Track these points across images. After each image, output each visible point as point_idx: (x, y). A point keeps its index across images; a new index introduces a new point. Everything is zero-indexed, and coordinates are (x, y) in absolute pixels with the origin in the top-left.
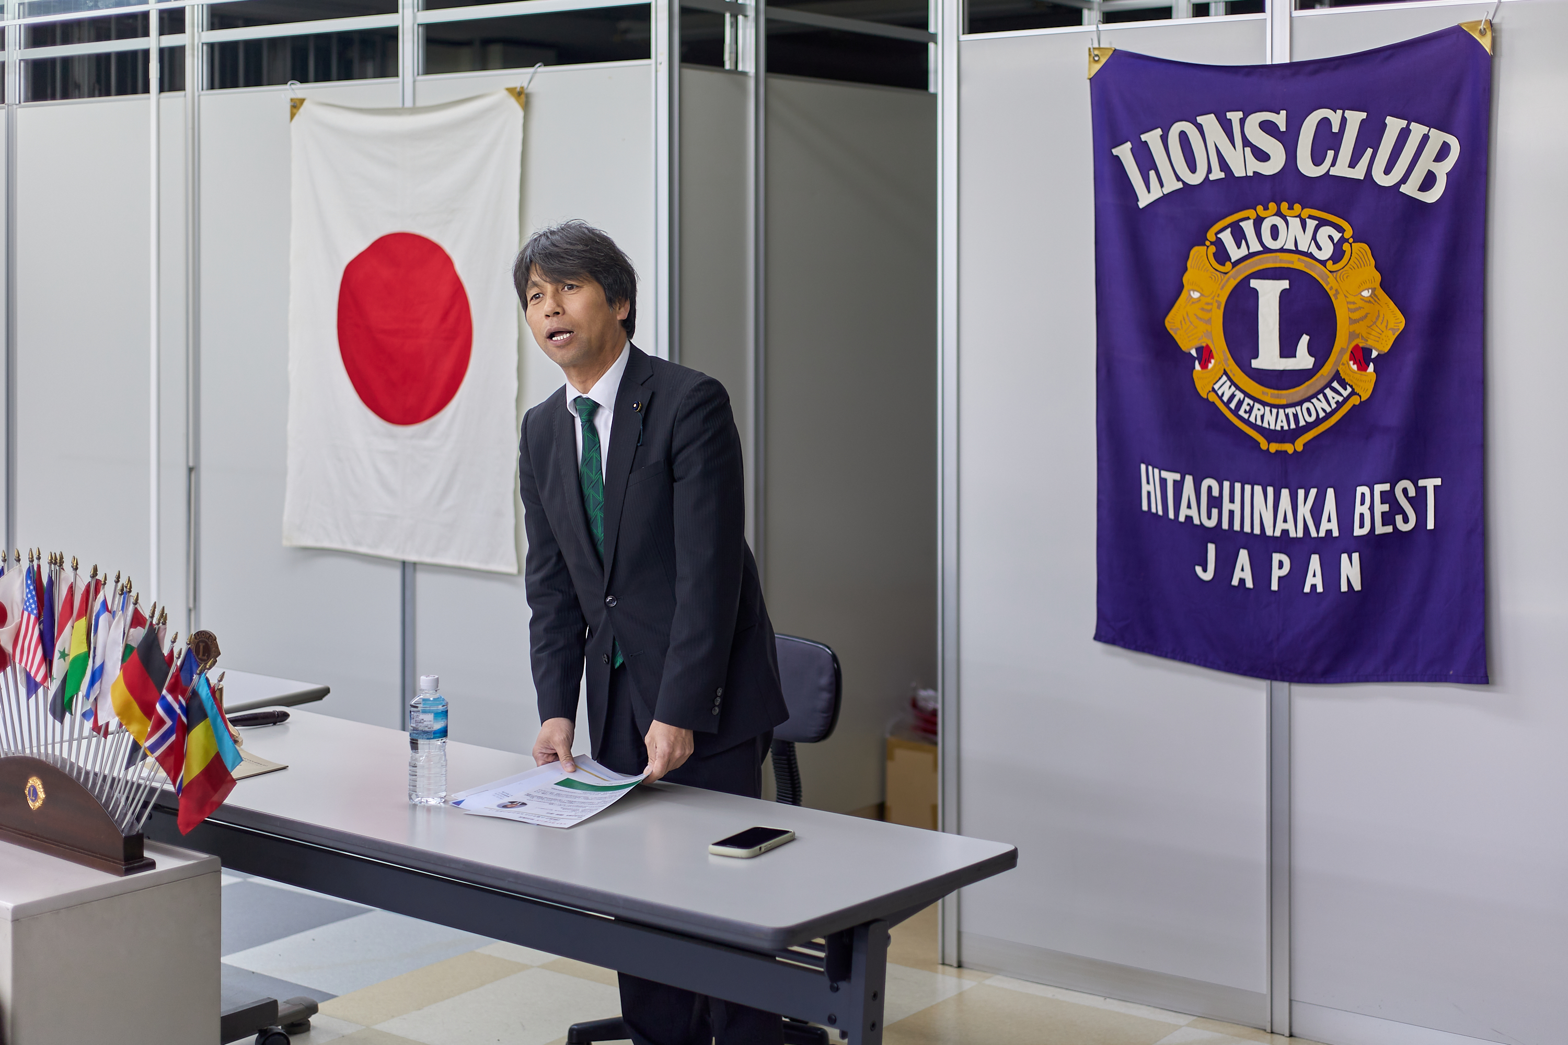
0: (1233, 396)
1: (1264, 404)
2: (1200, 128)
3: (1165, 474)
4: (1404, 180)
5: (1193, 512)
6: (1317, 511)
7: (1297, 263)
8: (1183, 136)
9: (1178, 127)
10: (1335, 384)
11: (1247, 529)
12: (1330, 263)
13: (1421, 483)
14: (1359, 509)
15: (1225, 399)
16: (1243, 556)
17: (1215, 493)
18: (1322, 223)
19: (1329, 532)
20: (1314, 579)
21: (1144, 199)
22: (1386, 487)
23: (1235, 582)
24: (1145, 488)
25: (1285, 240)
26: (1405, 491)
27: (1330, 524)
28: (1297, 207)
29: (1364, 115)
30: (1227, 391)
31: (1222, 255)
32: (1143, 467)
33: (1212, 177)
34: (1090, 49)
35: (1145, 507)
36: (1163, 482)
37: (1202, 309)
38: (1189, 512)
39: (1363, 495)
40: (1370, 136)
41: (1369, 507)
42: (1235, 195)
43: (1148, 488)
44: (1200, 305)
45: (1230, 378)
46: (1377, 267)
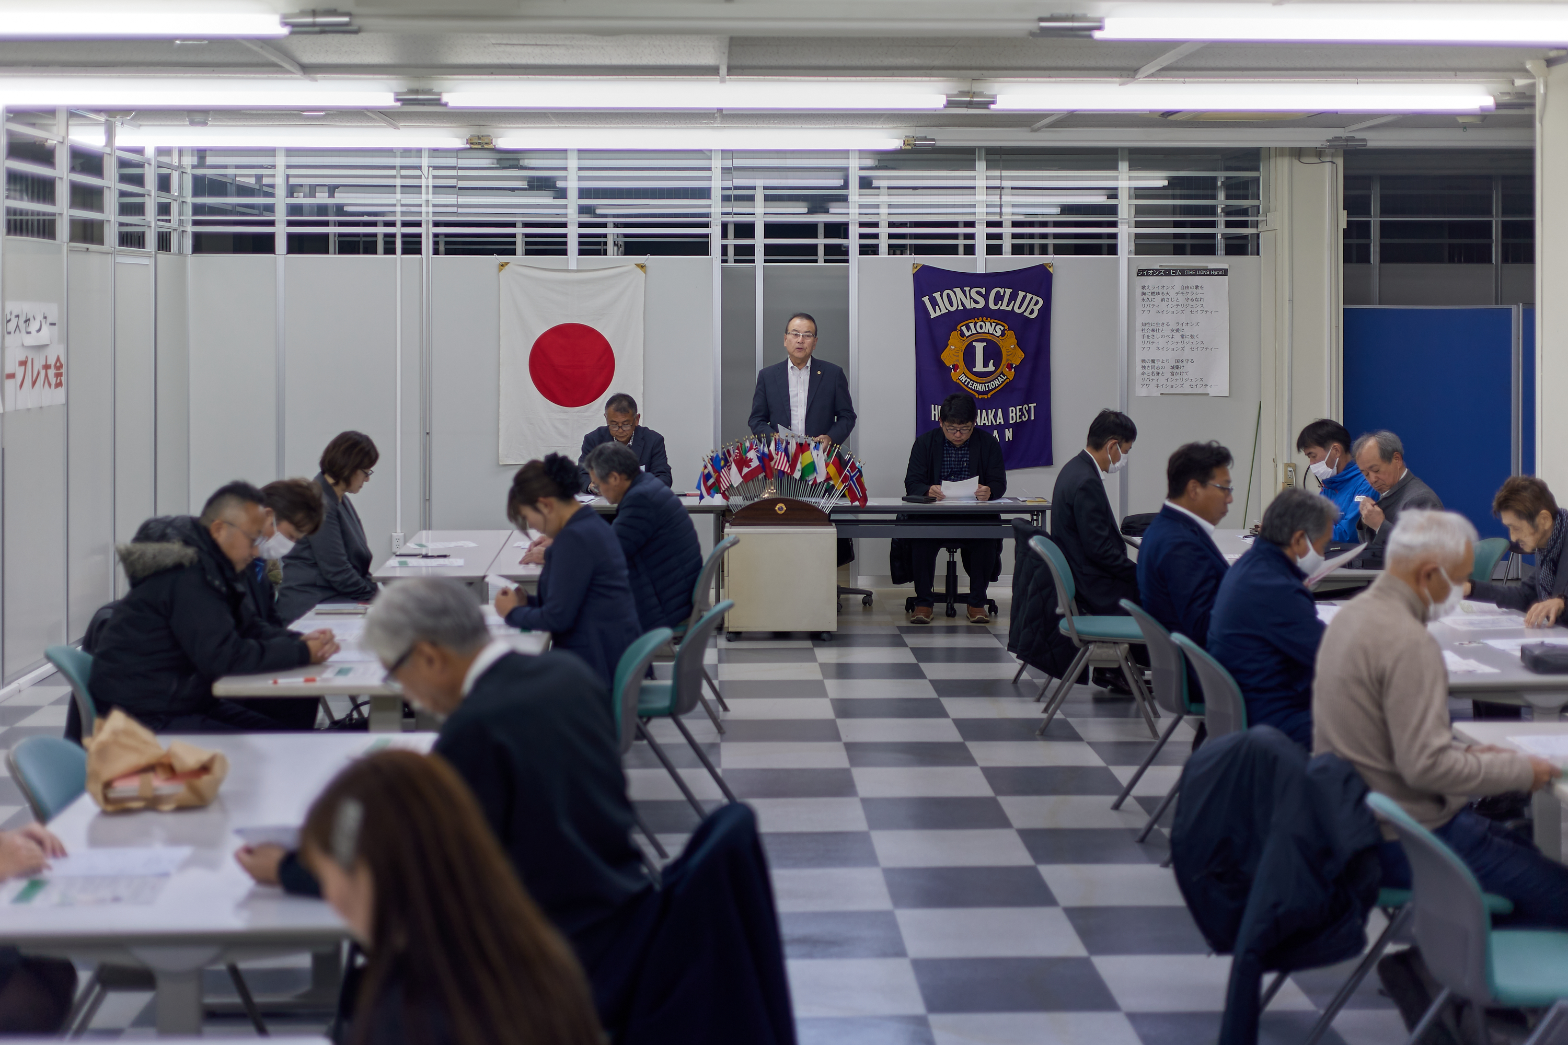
0: (966, 380)
1: (977, 383)
2: (954, 292)
4: (1025, 311)
6: (995, 417)
7: (989, 337)
8: (948, 295)
9: (946, 292)
10: (1001, 376)
12: (1000, 337)
13: (1030, 405)
14: (1011, 415)
15: (963, 382)
18: (997, 324)
19: (1000, 423)
21: (933, 315)
22: (1021, 407)
24: (933, 413)
25: (985, 330)
26: (1025, 408)
27: (1000, 420)
28: (989, 319)
29: (1012, 290)
30: (964, 379)
31: (962, 335)
32: (933, 406)
33: (959, 309)
34: (914, 264)
35: (933, 419)
39: (1012, 410)
40: (1013, 297)
41: (1014, 414)
42: (967, 315)
43: (935, 413)
44: (954, 351)
45: (965, 375)
46: (1016, 338)
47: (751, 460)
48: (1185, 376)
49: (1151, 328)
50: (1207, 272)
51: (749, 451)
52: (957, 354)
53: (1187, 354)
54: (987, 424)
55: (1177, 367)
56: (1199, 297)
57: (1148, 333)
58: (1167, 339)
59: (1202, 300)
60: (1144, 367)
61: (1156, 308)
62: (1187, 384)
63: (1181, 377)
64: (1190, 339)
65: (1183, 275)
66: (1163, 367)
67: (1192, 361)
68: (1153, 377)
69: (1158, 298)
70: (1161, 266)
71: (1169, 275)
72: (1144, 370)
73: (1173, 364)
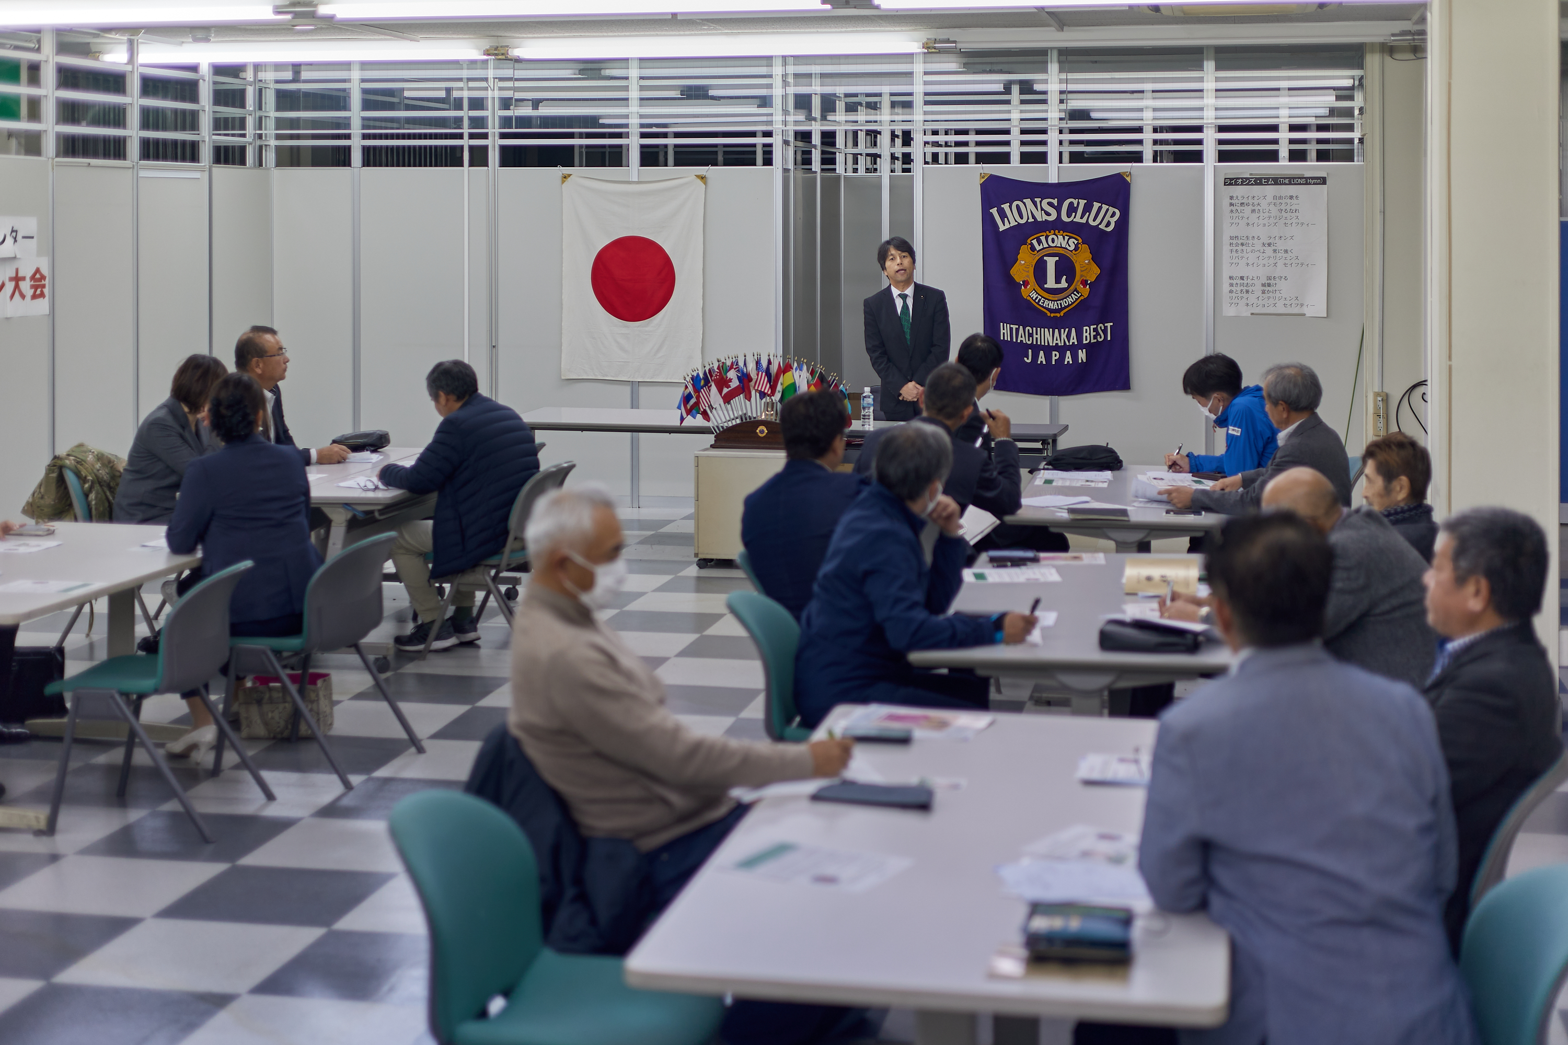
0: (1037, 297)
1: (1049, 300)
2: (1024, 204)
3: (1011, 326)
4: (1100, 223)
5: (1023, 339)
6: (1069, 336)
7: (1061, 251)
8: (1018, 206)
9: (1015, 203)
10: (1075, 293)
11: (1043, 344)
12: (1074, 251)
13: (1106, 325)
14: (1085, 334)
15: (1034, 299)
16: (1042, 353)
17: (1031, 332)
18: (1070, 237)
19: (1073, 343)
20: (1068, 359)
21: (1002, 228)
22: (1095, 326)
23: (1039, 362)
24: (1002, 331)
25: (1058, 244)
26: (1101, 327)
27: (1074, 340)
28: (1061, 232)
29: (1086, 201)
30: (1034, 296)
31: (1033, 248)
32: (1002, 324)
33: (1029, 221)
34: (981, 174)
36: (1011, 329)
38: (1022, 339)
39: (1086, 329)
40: (1088, 209)
41: (1088, 334)
42: (1038, 227)
43: (1004, 331)
44: (1024, 266)
45: (1036, 291)
46: (1090, 252)
47: (730, 380)
48: (1278, 295)
49: (1240, 242)
50: (1303, 181)
51: (729, 370)
52: (1027, 270)
53: (1280, 271)
54: (1060, 345)
55: (1269, 285)
56: (1293, 208)
57: (1237, 248)
58: (1257, 254)
59: (1297, 211)
60: (1231, 285)
61: (1245, 221)
62: (1280, 304)
63: (1274, 295)
64: (1283, 254)
65: (1276, 184)
66: (1253, 285)
67: (1286, 279)
68: (1242, 295)
69: (1248, 210)
70: (1251, 174)
71: (1261, 184)
72: (1232, 288)
73: (1265, 281)
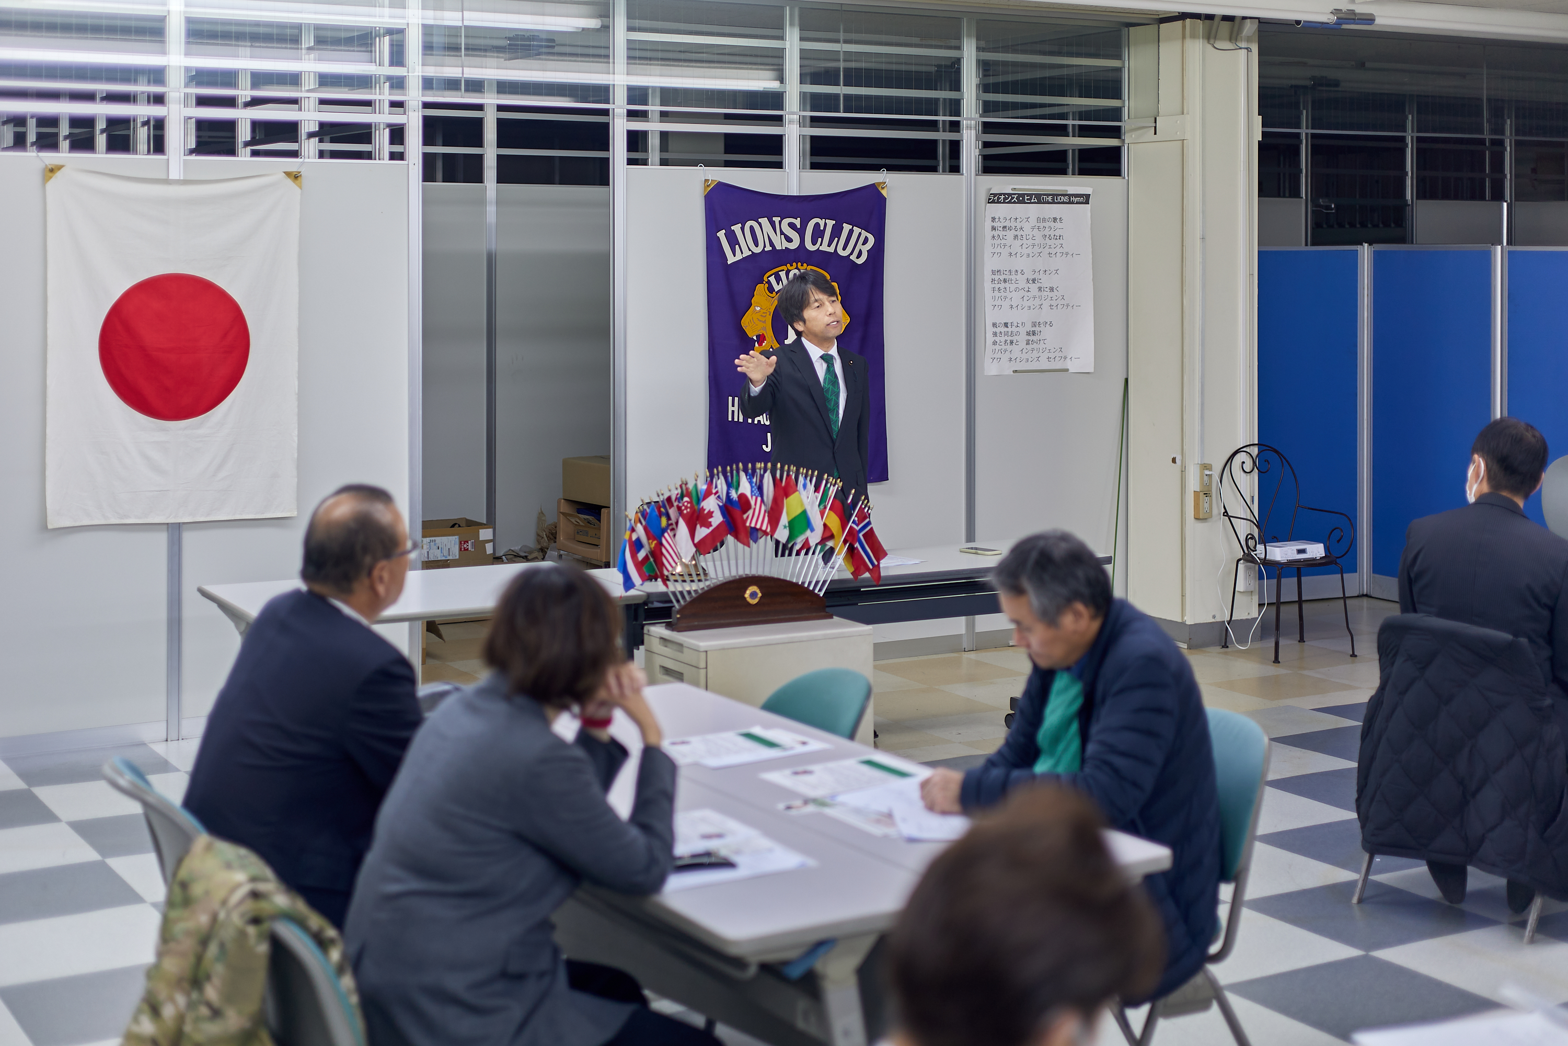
2: (760, 224)
4: (851, 253)
8: (752, 228)
9: (750, 224)
21: (731, 259)
24: (731, 409)
28: (805, 265)
29: (834, 222)
31: (771, 289)
32: (730, 398)
33: (766, 249)
34: (706, 181)
35: (730, 419)
37: (761, 316)
40: (836, 232)
42: (778, 258)
43: (733, 409)
44: (760, 313)
48: (1042, 346)
49: (1002, 277)
50: (1066, 199)
51: (707, 498)
52: (764, 319)
53: (1045, 315)
55: (1034, 333)
56: (1058, 233)
57: (999, 285)
58: (1022, 293)
59: (1061, 237)
60: (995, 334)
61: (1007, 250)
62: (1044, 357)
63: (1038, 346)
64: (1048, 293)
65: (1039, 202)
66: (1018, 333)
67: (1051, 325)
68: (1005, 347)
69: (1010, 234)
70: (1013, 189)
71: (1023, 202)
72: (995, 338)
73: (1029, 328)
